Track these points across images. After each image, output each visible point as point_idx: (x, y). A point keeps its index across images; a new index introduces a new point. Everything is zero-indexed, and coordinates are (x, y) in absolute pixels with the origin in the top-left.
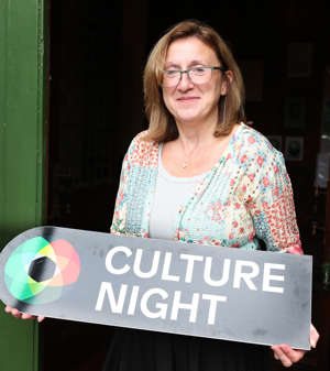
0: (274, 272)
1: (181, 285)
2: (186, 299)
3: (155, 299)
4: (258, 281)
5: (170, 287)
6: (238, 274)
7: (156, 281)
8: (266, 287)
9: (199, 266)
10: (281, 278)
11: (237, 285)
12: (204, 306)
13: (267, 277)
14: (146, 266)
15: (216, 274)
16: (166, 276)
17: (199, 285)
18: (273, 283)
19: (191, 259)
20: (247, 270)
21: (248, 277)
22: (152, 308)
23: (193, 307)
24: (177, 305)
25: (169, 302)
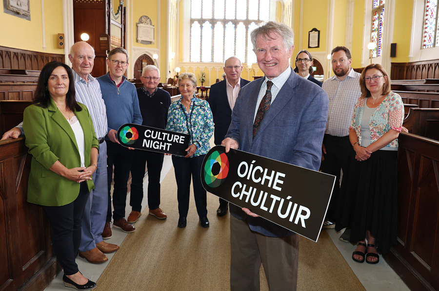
0: (182, 138)
1: (162, 141)
2: (163, 144)
3: (156, 144)
4: (179, 140)
5: (159, 141)
6: (175, 138)
7: (156, 140)
8: (180, 142)
9: (166, 136)
10: (183, 140)
11: (174, 141)
12: (167, 146)
13: (181, 140)
14: (154, 136)
15: (170, 139)
16: (159, 138)
17: (166, 141)
18: (182, 141)
19: (165, 134)
20: (177, 137)
21: (177, 139)
22: (156, 147)
23: (164, 146)
24: (161, 146)
25: (159, 145)
